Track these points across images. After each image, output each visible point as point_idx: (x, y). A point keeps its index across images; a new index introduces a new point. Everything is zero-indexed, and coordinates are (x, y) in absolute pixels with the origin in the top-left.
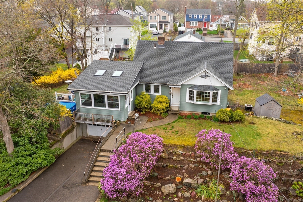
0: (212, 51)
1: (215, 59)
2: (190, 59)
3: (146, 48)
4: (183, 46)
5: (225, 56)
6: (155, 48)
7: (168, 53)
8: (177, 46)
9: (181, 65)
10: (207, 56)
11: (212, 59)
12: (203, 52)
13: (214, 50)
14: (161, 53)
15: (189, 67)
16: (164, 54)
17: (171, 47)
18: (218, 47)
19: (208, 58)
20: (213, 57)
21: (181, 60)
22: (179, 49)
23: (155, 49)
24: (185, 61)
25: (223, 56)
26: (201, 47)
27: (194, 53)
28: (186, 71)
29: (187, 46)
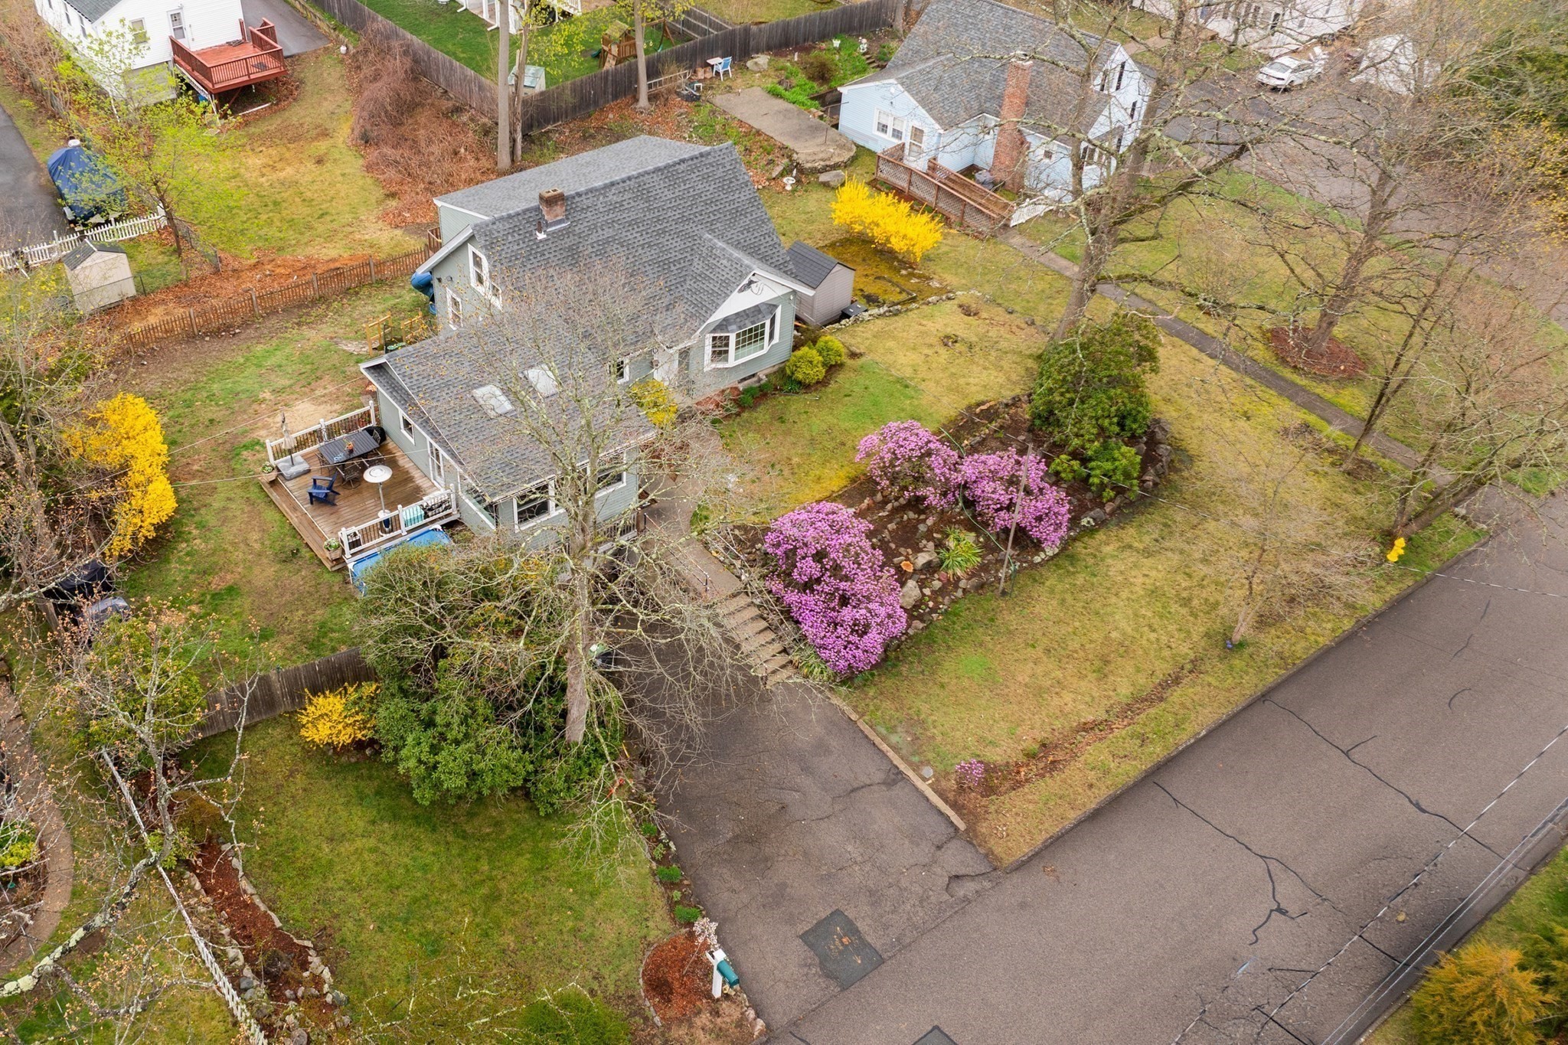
0: (697, 192)
1: (718, 216)
2: (661, 240)
3: (516, 247)
4: (615, 198)
5: (737, 196)
6: (541, 236)
7: (590, 241)
8: (599, 205)
9: (648, 268)
10: (694, 210)
11: (713, 218)
12: (678, 202)
13: (700, 186)
14: (570, 248)
15: (673, 268)
16: (581, 249)
17: (583, 215)
18: (705, 171)
19: (700, 218)
20: (711, 209)
21: (640, 251)
22: (611, 216)
23: (546, 240)
24: (653, 252)
25: (731, 198)
26: (662, 185)
27: (657, 214)
28: (674, 282)
29: (626, 197)
